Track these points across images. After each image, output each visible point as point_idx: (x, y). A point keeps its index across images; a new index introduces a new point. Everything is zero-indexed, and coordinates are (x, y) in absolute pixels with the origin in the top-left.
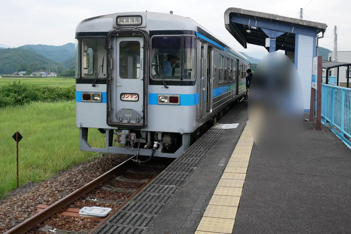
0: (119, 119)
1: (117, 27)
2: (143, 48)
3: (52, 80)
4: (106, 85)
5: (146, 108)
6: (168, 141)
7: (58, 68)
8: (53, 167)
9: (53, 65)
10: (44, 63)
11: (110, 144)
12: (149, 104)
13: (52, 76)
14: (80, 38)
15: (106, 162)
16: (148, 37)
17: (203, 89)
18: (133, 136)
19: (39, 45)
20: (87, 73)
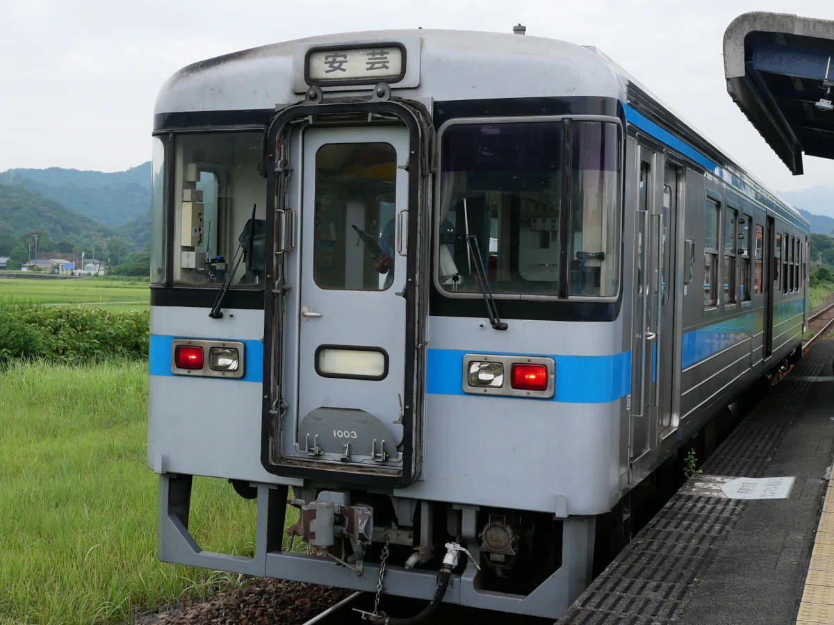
0: (309, 447)
1: (309, 90)
2: (407, 169)
3: (90, 288)
4: (262, 312)
5: (415, 409)
6: (503, 544)
7: (110, 248)
8: (64, 612)
9: (94, 238)
10: (66, 229)
11: (275, 543)
12: (430, 392)
13: (89, 275)
14: (171, 135)
15: (256, 607)
16: (428, 125)
17: (647, 336)
18: (363, 516)
19: (51, 169)
20: (193, 266)
